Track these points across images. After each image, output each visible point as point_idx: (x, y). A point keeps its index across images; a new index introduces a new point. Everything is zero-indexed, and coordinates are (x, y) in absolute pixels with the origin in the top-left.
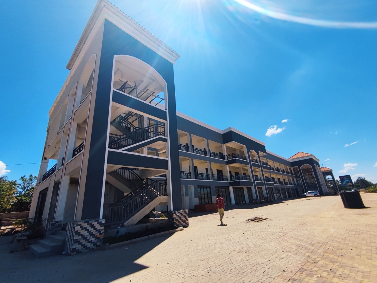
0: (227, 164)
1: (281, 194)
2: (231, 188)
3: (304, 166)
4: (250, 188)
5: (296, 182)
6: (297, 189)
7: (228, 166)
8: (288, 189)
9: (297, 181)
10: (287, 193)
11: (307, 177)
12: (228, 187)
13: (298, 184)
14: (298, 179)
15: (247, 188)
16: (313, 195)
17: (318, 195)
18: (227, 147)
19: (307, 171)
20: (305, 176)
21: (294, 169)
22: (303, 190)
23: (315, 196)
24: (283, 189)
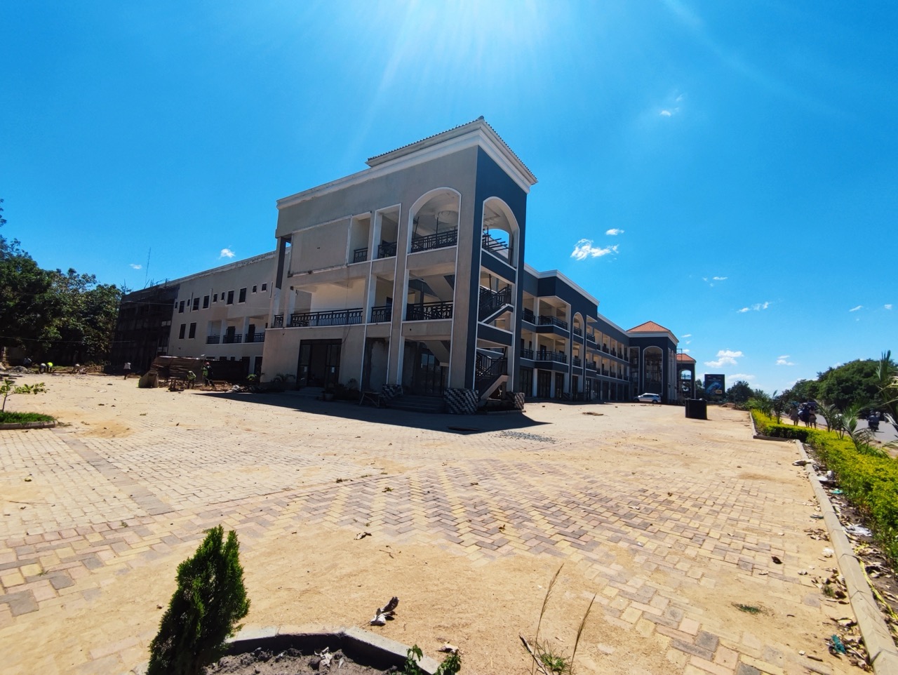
0: (537, 332)
1: (601, 392)
2: (536, 371)
3: (650, 349)
4: (563, 375)
5: (628, 374)
6: (626, 387)
7: (537, 334)
8: (613, 385)
9: (631, 373)
10: (609, 391)
11: (650, 368)
12: (533, 369)
13: (631, 379)
14: (633, 370)
15: (557, 374)
16: (650, 400)
17: (659, 401)
18: (541, 302)
19: (653, 357)
20: (647, 366)
21: (631, 350)
22: (636, 390)
23: (652, 403)
24: (606, 384)
